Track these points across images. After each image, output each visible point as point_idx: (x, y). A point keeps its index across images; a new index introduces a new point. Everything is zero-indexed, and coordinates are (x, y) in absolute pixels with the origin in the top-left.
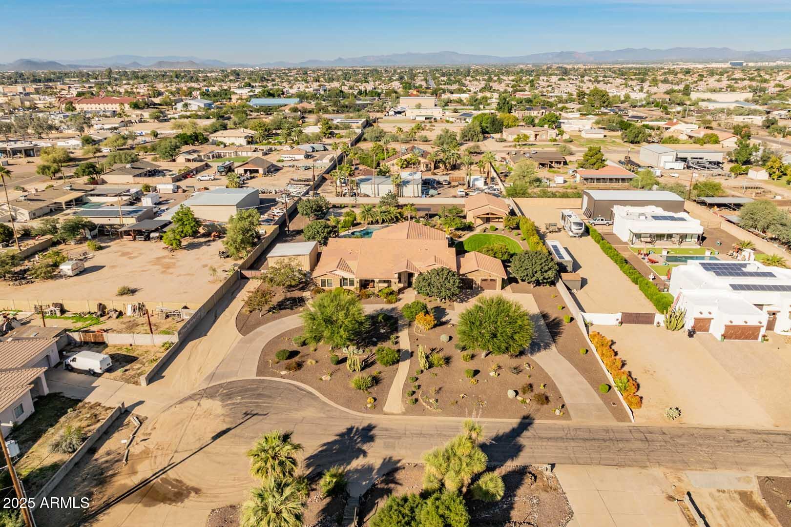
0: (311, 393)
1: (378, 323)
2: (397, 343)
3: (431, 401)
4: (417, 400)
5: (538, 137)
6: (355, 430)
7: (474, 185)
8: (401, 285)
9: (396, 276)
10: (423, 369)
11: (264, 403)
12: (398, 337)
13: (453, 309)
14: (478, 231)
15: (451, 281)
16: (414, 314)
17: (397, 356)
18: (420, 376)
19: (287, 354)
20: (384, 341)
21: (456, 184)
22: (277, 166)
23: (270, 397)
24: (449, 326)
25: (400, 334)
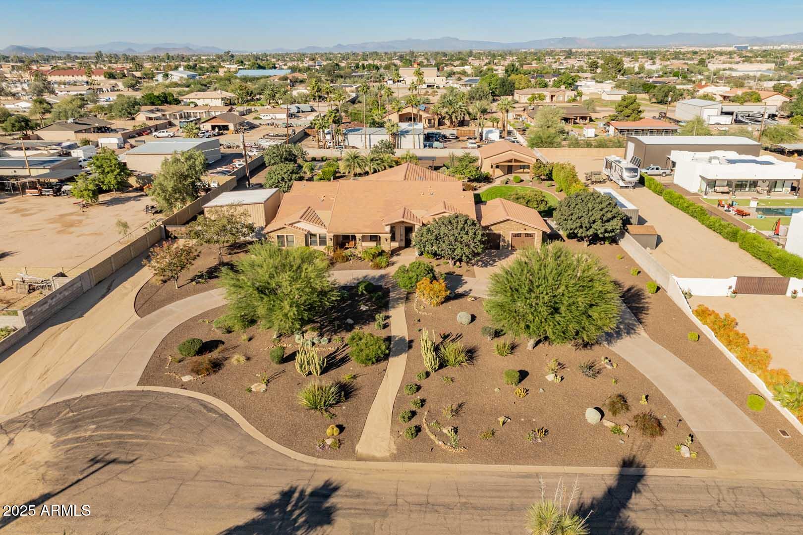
0: (226, 416)
1: (357, 295)
2: (386, 326)
3: (445, 431)
4: (418, 429)
5: (554, 99)
6: (296, 495)
7: (487, 138)
8: (395, 245)
9: (388, 229)
10: (429, 369)
11: (137, 437)
12: (388, 317)
13: (474, 276)
14: (497, 183)
15: (471, 232)
16: (414, 280)
17: (383, 347)
18: (424, 383)
19: (197, 347)
20: (364, 323)
21: (465, 138)
22: (252, 124)
23: (151, 425)
24: (469, 300)
25: (392, 312)
